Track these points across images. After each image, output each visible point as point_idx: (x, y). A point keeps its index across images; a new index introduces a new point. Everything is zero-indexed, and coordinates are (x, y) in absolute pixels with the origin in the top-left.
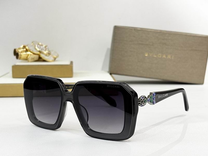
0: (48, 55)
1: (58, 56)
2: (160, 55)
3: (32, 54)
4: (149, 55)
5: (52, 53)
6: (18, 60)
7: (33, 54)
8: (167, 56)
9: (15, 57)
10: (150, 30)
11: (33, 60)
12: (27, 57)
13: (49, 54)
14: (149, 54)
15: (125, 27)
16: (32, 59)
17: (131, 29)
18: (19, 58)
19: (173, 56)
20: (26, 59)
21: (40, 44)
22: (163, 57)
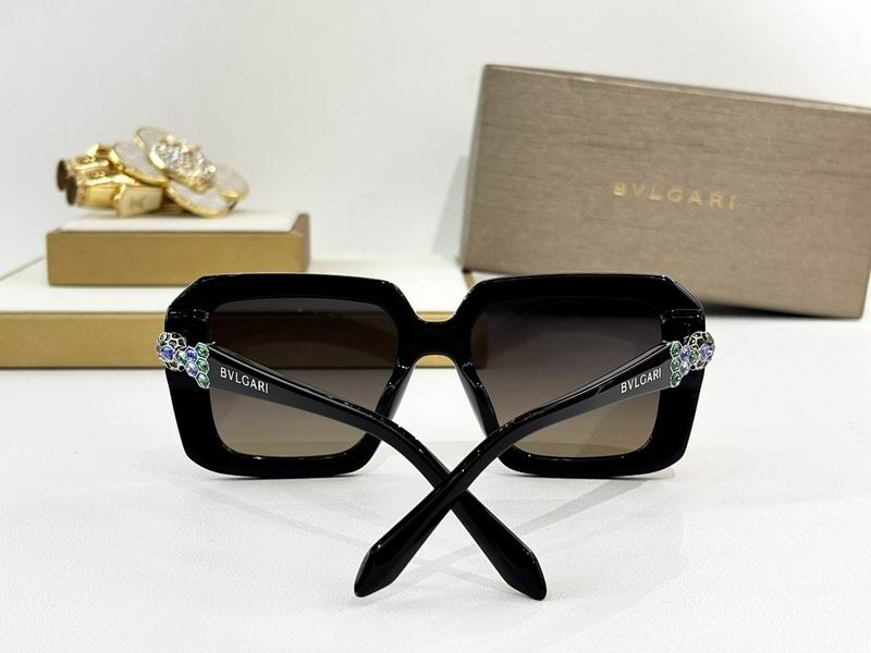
0: (201, 189)
1: (244, 193)
2: (676, 194)
3: (131, 181)
4: (629, 189)
5: (220, 179)
6: (75, 210)
7: (138, 184)
8: (705, 197)
9: (63, 195)
10: (636, 86)
11: (137, 210)
12: (113, 197)
13: (208, 182)
14: (630, 186)
15: (528, 72)
16: (133, 203)
17: (557, 81)
18: (78, 199)
19: (733, 198)
20: (109, 205)
21: (171, 139)
22: (689, 202)
